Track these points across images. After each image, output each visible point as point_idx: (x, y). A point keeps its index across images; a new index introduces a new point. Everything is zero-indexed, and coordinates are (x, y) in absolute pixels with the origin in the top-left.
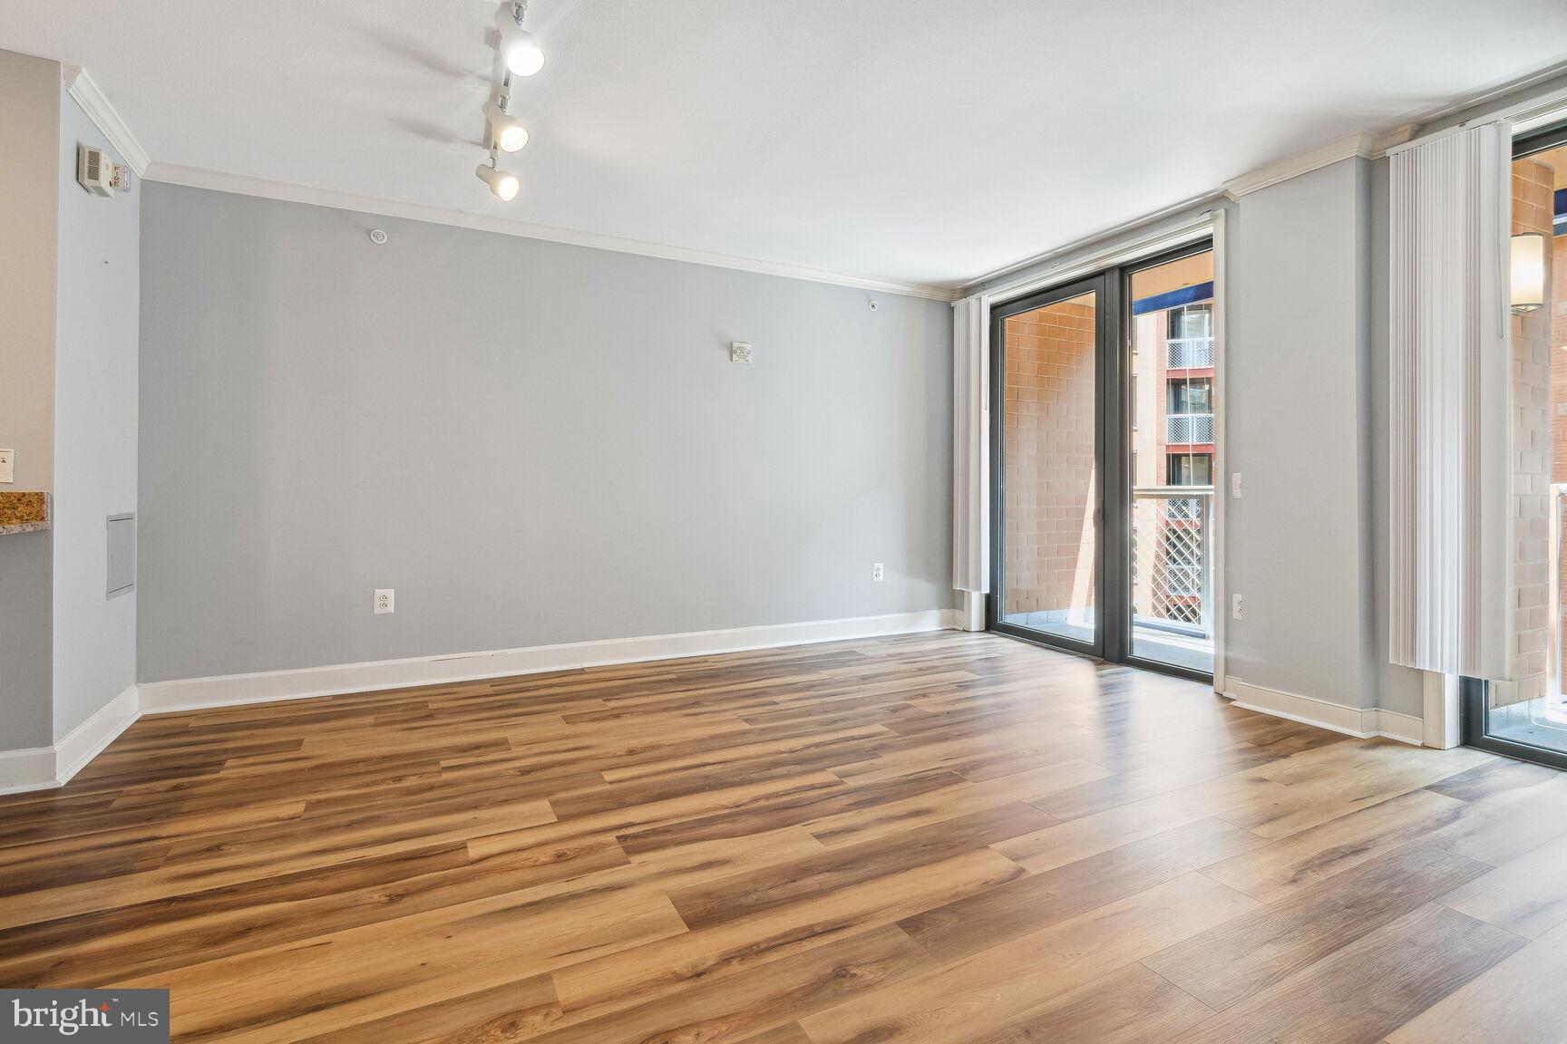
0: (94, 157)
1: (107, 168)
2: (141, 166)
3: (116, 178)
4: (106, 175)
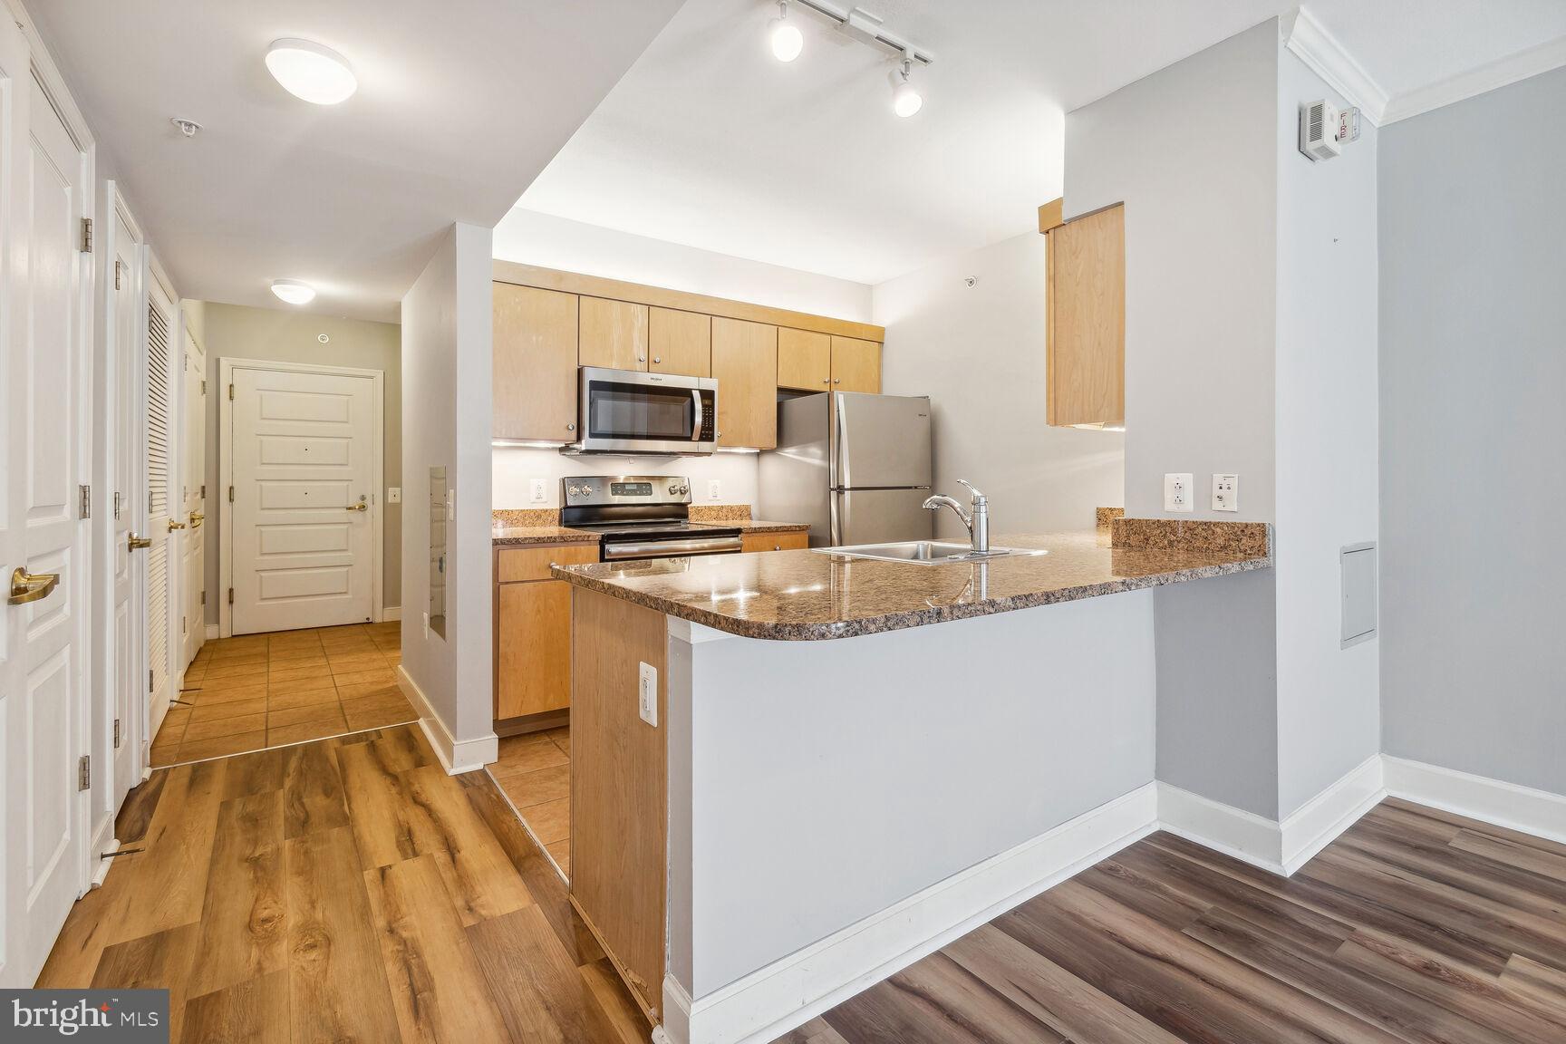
0: (1317, 112)
1: (1332, 120)
2: (1377, 109)
3: (1343, 128)
4: (1330, 127)
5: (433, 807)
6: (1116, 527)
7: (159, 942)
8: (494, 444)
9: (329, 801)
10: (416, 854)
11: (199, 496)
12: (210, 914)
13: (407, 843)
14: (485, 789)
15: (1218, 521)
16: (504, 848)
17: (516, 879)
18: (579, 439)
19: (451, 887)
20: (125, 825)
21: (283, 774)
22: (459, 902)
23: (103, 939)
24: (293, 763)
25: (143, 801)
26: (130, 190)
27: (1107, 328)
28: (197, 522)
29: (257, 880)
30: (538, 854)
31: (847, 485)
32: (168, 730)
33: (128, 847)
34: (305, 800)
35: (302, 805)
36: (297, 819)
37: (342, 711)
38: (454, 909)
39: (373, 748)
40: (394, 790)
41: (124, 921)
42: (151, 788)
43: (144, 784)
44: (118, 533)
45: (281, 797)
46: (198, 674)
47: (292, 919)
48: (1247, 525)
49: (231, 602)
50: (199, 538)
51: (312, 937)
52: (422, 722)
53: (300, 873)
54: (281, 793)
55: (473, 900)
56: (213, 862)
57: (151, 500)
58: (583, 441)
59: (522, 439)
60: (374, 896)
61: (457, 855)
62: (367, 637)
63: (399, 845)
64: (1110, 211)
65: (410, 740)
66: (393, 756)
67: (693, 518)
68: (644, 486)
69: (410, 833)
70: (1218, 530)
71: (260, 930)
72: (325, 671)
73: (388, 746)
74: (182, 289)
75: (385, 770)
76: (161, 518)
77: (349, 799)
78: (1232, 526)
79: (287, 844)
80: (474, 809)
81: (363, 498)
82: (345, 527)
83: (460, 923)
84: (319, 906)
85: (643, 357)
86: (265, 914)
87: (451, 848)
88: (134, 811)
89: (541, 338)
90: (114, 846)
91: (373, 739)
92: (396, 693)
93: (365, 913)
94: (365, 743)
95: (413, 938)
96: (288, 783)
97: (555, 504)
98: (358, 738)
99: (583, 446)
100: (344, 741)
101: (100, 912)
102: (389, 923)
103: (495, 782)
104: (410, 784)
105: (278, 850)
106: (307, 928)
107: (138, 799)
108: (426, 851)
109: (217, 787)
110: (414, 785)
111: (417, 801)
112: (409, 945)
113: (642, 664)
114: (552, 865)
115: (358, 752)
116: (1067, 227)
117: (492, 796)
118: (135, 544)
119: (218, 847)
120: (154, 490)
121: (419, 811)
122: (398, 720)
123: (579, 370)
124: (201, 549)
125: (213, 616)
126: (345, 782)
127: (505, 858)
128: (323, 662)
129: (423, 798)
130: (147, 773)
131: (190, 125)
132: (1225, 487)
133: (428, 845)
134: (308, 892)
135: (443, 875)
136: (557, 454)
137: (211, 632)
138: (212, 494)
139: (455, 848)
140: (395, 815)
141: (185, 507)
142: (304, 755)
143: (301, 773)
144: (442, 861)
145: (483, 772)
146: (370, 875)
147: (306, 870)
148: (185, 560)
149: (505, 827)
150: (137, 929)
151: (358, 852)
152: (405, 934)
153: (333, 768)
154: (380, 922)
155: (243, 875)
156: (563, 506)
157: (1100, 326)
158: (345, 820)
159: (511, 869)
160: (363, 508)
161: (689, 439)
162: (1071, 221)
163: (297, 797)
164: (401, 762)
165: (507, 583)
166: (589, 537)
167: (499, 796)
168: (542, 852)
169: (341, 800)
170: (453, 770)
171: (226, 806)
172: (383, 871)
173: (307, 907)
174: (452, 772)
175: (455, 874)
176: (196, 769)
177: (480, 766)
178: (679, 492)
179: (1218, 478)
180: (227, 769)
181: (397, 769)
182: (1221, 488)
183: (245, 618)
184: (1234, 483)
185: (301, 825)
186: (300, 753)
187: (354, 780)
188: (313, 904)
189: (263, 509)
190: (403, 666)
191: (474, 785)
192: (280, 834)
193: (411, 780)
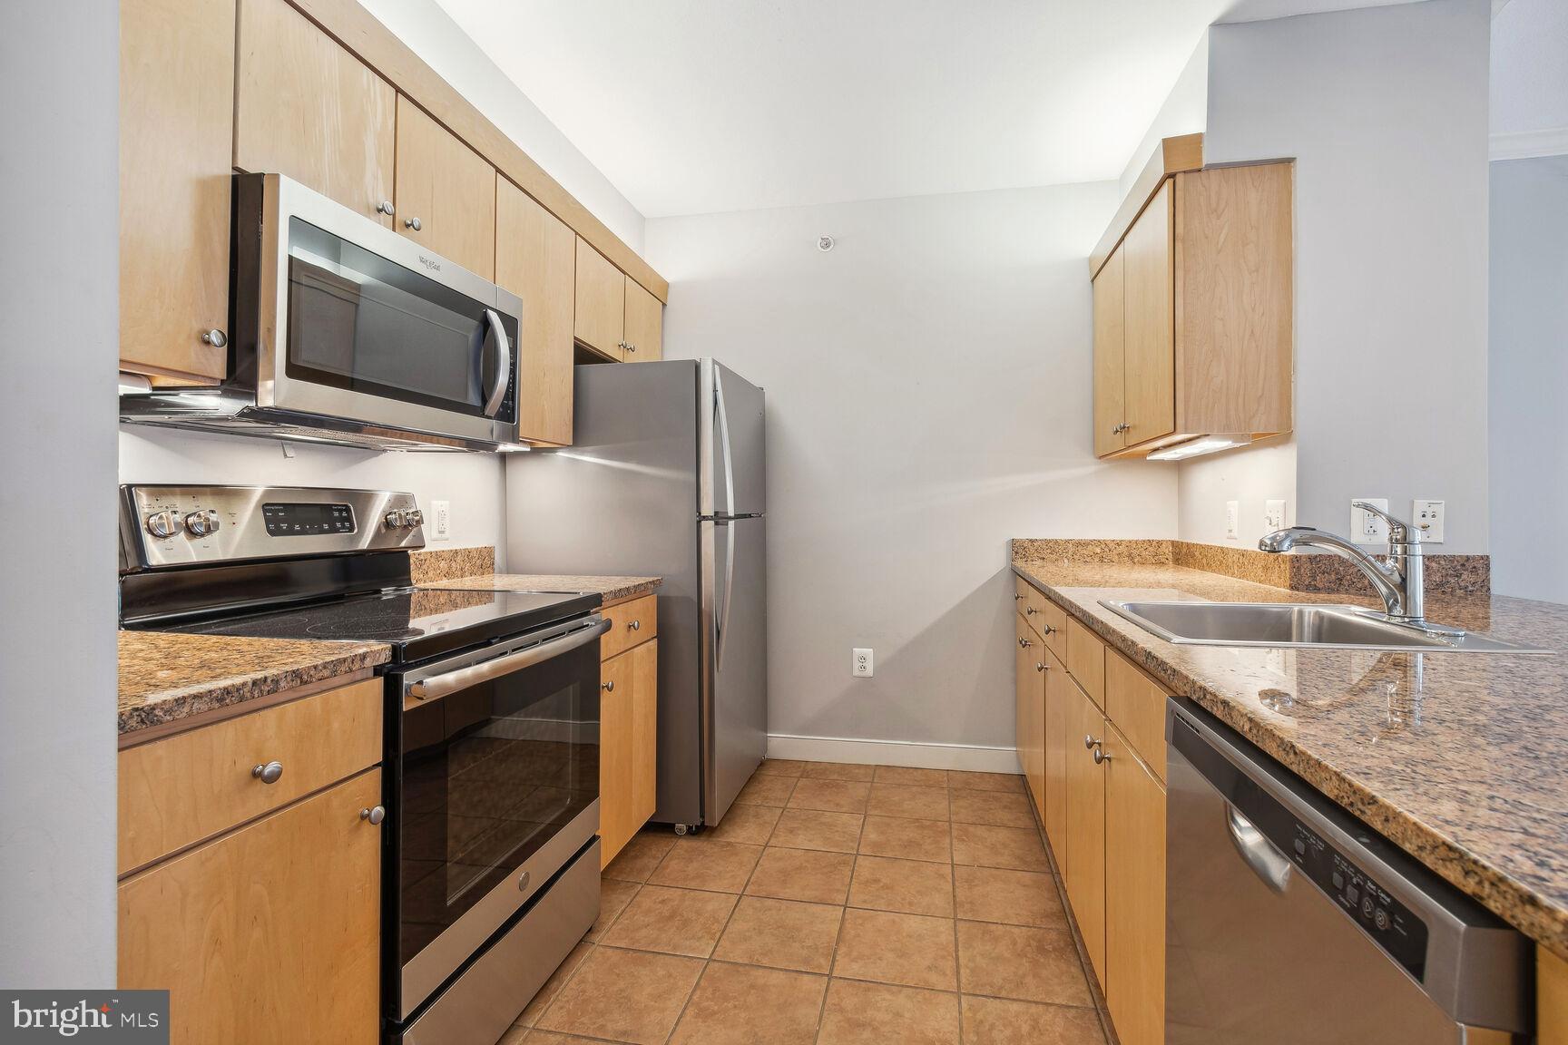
6: (1297, 565)
15: (1432, 554)
27: (1263, 314)
31: (731, 513)
48: (1468, 558)
64: (1267, 167)
67: (422, 580)
70: (1434, 565)
78: (1452, 559)
116: (1203, 174)
132: (1429, 515)
157: (1253, 310)
161: (479, 411)
162: (1210, 167)
179: (1421, 506)
182: (1424, 516)
184: (1440, 510)
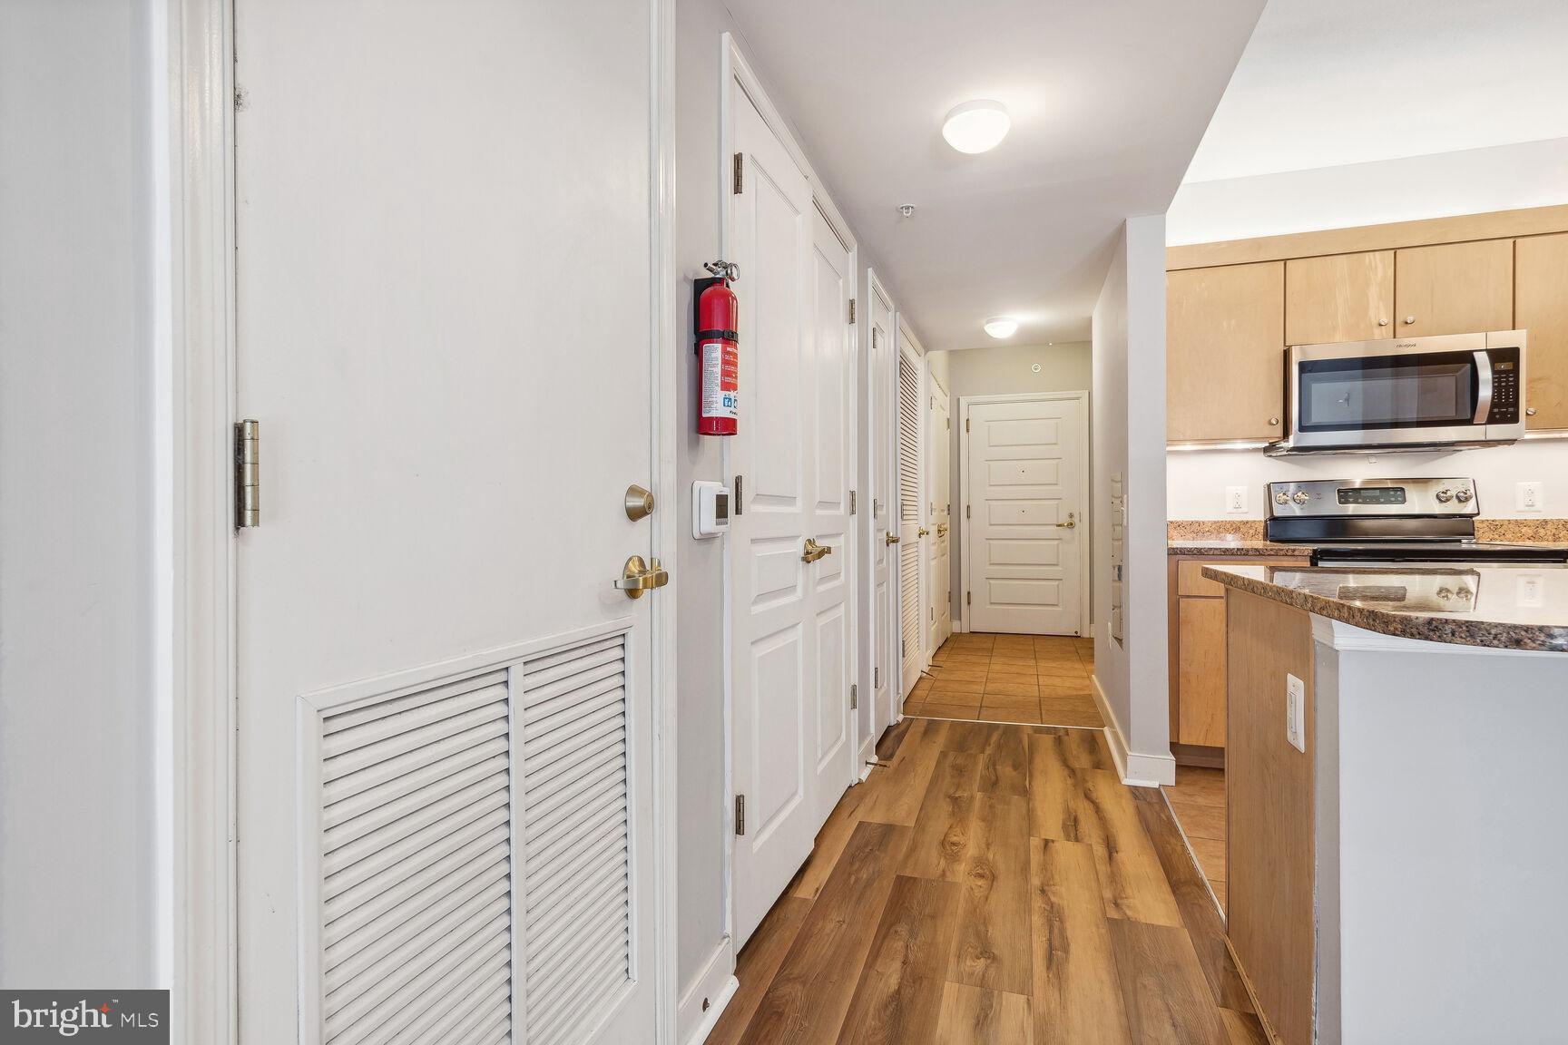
5: (1101, 806)
7: (888, 830)
8: (1169, 448)
9: (1014, 773)
10: (1077, 840)
11: (946, 512)
12: (921, 824)
13: (1072, 827)
14: (1157, 808)
16: (1163, 865)
17: (1171, 899)
18: (1286, 434)
19: (1103, 879)
20: (884, 748)
21: (987, 742)
22: (1108, 894)
23: (860, 815)
24: (995, 737)
25: (896, 736)
26: (884, 273)
28: (942, 533)
29: (953, 814)
30: (1200, 885)
32: (917, 692)
33: (883, 763)
34: (997, 767)
35: (995, 769)
36: (990, 779)
37: (1040, 705)
38: (1102, 898)
39: (1059, 741)
40: (1070, 781)
41: (872, 808)
42: (902, 728)
43: (898, 725)
44: (880, 530)
45: (982, 760)
46: (942, 657)
47: (971, 851)
49: (969, 603)
50: (945, 547)
51: (982, 868)
52: (1106, 730)
53: (983, 819)
54: (981, 756)
55: (1123, 898)
56: (929, 791)
57: (902, 510)
58: (1291, 437)
59: (1213, 442)
60: (1036, 858)
61: (1115, 854)
62: (1072, 649)
63: (1065, 827)
65: (1093, 743)
66: (1074, 752)
67: (1483, 533)
68: (1394, 491)
69: (1076, 820)
71: (949, 849)
72: (1033, 671)
73: (1073, 745)
74: (927, 345)
75: (1065, 763)
76: (913, 527)
77: (1031, 776)
79: (979, 795)
80: (1140, 822)
81: (1071, 516)
82: (1056, 542)
83: (1104, 913)
84: (992, 848)
85: (1386, 318)
86: (955, 839)
87: (1111, 848)
88: (889, 742)
89: (1233, 322)
90: (875, 759)
91: (1060, 734)
92: (1090, 700)
93: (1025, 868)
94: (1053, 736)
95: (1059, 905)
96: (989, 751)
97: (1258, 515)
98: (1048, 731)
99: (1291, 443)
100: (1038, 730)
101: (861, 798)
102: (1042, 884)
103: (1168, 803)
104: (1085, 780)
105: (972, 798)
106: (980, 861)
107: (893, 734)
108: (1087, 840)
109: (941, 740)
110: (1087, 782)
111: (1088, 797)
112: (1055, 909)
113: (1290, 677)
114: (1212, 900)
115: (1046, 741)
117: (1163, 816)
118: (892, 541)
119: (934, 782)
120: (905, 503)
121: (1087, 804)
122: (1085, 724)
123: (1285, 351)
124: (947, 558)
125: (956, 613)
126: (1031, 761)
127: (1162, 874)
128: (1032, 663)
129: (1094, 796)
130: (901, 717)
131: (908, 208)
133: (1090, 836)
134: (987, 835)
135: (1098, 867)
136: (1261, 456)
137: (956, 627)
138: (955, 510)
139: (1115, 848)
140: (1066, 801)
141: (933, 519)
142: (1004, 733)
143: (999, 747)
144: (1100, 854)
145: (1157, 792)
146: (1035, 842)
147: (989, 819)
148: (933, 563)
149: (1169, 848)
150: (878, 818)
151: (1030, 818)
152: (1053, 899)
153: (1023, 748)
154: (1036, 881)
155: (946, 807)
156: (1268, 516)
158: (1026, 793)
159: (1166, 888)
160: (1071, 525)
161: (1469, 422)
163: (992, 763)
164: (1082, 761)
165: (1188, 597)
166: (1294, 550)
167: (1170, 818)
168: (1204, 885)
169: (1025, 775)
170: (1125, 780)
171: (944, 755)
172: (1047, 843)
173: (984, 846)
174: (1126, 781)
175: (1109, 870)
176: (930, 723)
177: (1155, 784)
178: (1455, 500)
180: (949, 729)
181: (1076, 765)
183: (980, 618)
185: (992, 785)
186: (1000, 731)
187: (1039, 763)
188: (988, 846)
189: (991, 525)
190: (1097, 677)
191: (1145, 799)
192: (976, 786)
193: (1087, 778)
